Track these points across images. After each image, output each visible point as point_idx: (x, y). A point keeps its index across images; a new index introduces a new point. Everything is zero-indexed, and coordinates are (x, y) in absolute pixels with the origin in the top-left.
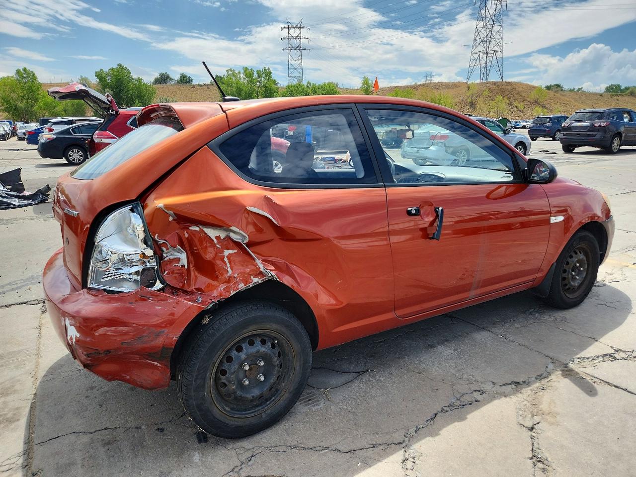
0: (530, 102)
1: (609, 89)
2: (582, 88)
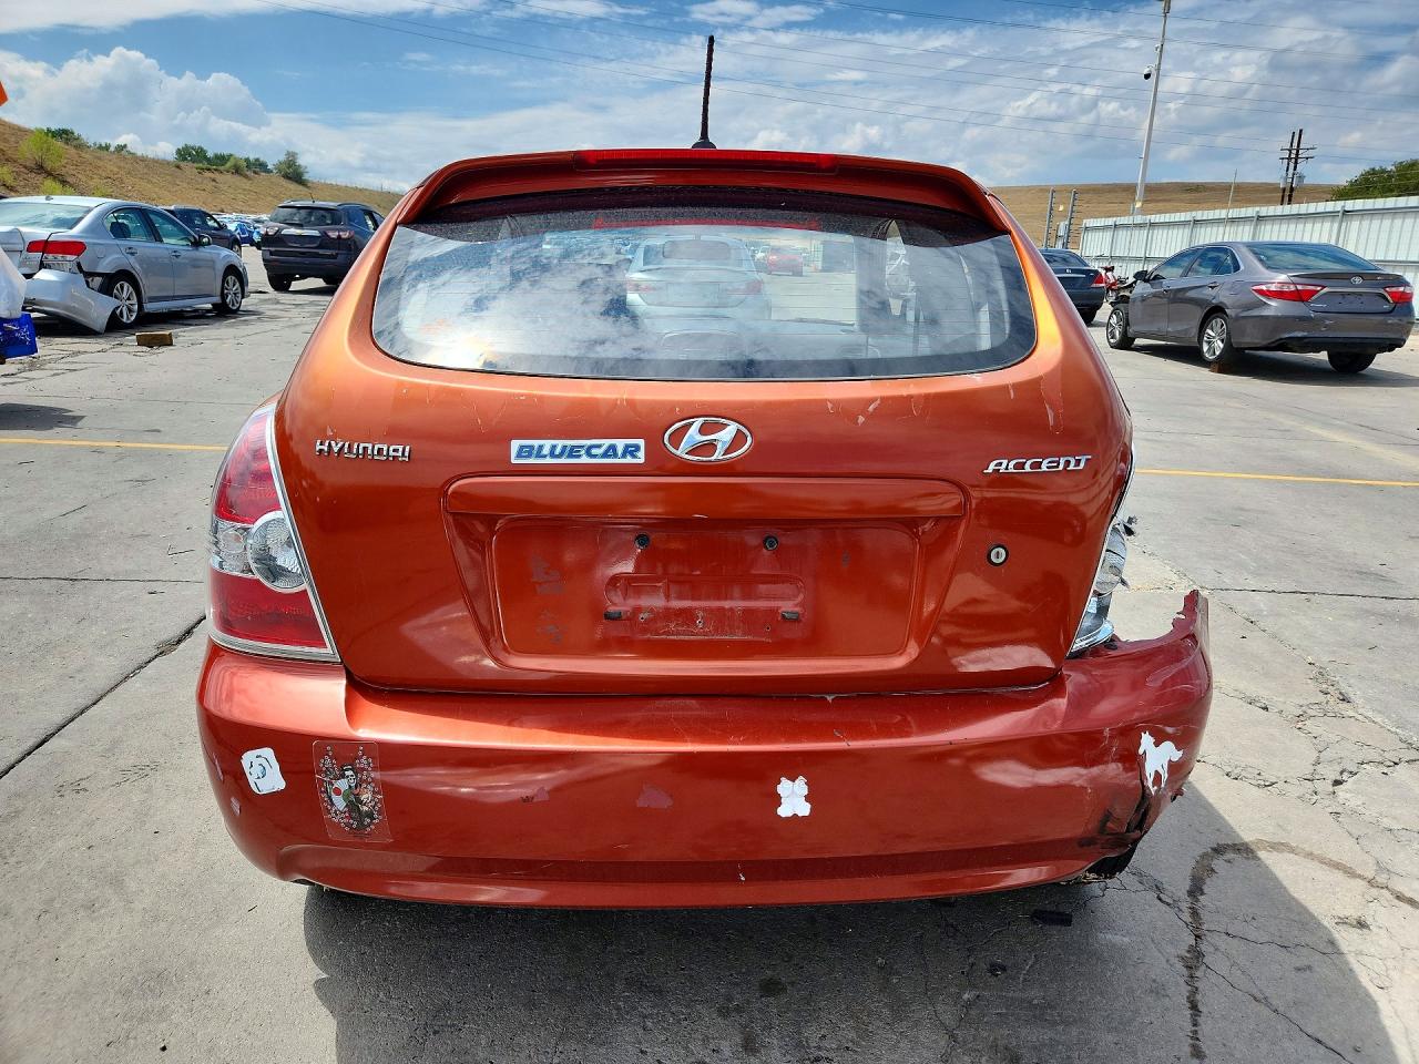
0: (25, 167)
1: (185, 154)
2: (125, 146)
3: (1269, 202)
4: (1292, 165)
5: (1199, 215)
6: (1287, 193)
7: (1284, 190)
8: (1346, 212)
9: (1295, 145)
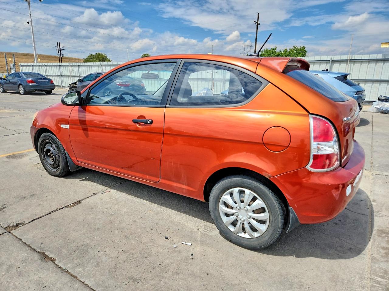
3: (55, 61)
4: (59, 51)
5: (46, 64)
6: (60, 58)
7: (59, 57)
8: (101, 65)
9: (59, 46)
